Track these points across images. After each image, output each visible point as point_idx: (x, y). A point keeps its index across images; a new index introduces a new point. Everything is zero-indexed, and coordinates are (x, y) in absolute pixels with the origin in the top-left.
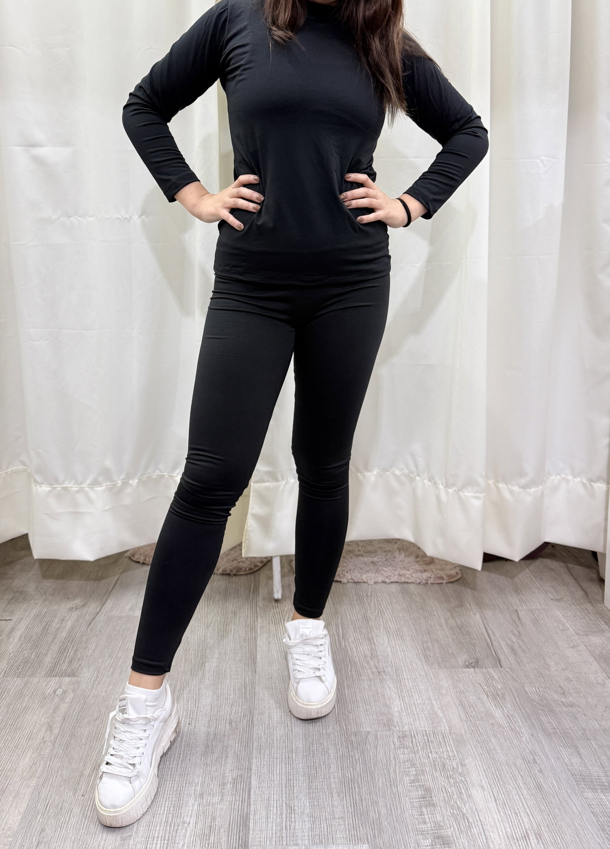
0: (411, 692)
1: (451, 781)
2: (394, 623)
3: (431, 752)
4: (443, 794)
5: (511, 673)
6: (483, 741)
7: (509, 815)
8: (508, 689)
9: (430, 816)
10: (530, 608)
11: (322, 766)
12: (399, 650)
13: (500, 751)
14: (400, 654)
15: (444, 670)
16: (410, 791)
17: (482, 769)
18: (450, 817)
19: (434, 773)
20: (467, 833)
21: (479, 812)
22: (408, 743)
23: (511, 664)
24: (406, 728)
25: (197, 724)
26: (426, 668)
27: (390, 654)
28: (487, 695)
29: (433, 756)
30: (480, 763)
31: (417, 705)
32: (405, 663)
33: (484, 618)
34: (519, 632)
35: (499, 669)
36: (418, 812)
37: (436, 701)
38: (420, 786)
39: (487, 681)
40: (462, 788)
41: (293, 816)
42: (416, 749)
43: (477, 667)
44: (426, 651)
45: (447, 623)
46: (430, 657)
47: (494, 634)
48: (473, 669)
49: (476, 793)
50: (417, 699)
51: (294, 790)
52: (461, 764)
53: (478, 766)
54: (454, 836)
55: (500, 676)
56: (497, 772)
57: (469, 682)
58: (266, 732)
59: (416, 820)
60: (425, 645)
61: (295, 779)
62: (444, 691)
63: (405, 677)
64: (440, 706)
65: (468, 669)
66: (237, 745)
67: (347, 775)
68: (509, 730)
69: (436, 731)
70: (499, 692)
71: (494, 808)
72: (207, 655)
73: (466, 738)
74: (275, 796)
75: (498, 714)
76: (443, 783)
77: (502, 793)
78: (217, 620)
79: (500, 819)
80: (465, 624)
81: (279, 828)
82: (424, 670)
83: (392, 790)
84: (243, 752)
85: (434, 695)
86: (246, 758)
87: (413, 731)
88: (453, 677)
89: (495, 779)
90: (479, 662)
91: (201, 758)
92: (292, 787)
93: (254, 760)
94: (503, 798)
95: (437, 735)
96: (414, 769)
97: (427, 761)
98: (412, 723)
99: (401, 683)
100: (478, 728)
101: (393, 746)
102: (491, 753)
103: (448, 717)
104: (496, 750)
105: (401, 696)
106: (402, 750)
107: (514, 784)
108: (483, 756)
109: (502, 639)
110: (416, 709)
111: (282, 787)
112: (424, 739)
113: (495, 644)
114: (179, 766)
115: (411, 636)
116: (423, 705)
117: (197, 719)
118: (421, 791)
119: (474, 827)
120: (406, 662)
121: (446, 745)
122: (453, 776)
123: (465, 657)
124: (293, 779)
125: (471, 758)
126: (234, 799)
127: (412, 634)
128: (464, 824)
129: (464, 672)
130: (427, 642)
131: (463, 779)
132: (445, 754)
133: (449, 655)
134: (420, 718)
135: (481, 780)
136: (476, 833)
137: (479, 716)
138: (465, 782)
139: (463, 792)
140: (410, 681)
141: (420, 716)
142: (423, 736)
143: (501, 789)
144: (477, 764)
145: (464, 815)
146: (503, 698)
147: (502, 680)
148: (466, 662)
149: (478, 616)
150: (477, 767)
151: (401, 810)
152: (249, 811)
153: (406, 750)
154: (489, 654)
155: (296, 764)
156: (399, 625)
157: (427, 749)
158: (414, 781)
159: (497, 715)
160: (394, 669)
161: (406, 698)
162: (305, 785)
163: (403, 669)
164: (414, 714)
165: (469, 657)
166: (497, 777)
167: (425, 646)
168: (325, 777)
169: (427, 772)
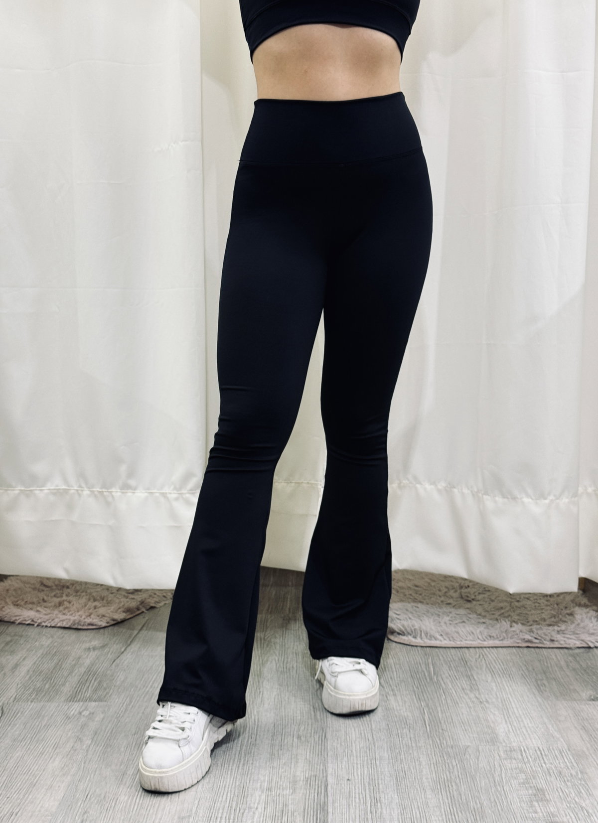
0: (521, 717)
1: (569, 784)
3: (545, 763)
4: (560, 793)
9: (542, 808)
11: (412, 770)
14: (506, 687)
15: (563, 701)
16: (518, 790)
18: (566, 809)
19: (548, 778)
22: (517, 755)
24: (514, 744)
27: (494, 688)
29: (548, 766)
32: (513, 696)
36: (527, 804)
37: (553, 726)
38: (531, 787)
40: (582, 789)
41: (379, 804)
42: (526, 760)
44: (541, 687)
45: (568, 666)
46: (546, 691)
51: (379, 786)
52: (582, 772)
59: (525, 811)
60: (539, 682)
61: (380, 779)
62: (563, 718)
64: (557, 730)
65: (594, 702)
67: (442, 777)
69: (551, 748)
73: (587, 753)
74: (357, 791)
76: (558, 785)
80: (593, 666)
81: (363, 813)
82: (538, 701)
83: (497, 789)
85: (549, 721)
86: (320, 763)
87: (523, 747)
88: (575, 708)
92: (377, 785)
93: (330, 765)
95: (552, 750)
96: (523, 775)
97: (539, 769)
98: (522, 741)
101: (498, 757)
103: (566, 737)
105: (508, 721)
106: (509, 761)
110: (527, 731)
111: (365, 785)
112: (537, 753)
115: (522, 675)
118: (532, 791)
121: (564, 758)
122: (571, 780)
123: (591, 692)
124: (378, 779)
125: (594, 768)
126: (308, 792)
128: (583, 814)
129: (589, 704)
130: (542, 680)
131: (583, 783)
132: (562, 764)
133: (570, 690)
138: (586, 785)
139: (583, 791)
141: (532, 736)
142: (536, 751)
145: (582, 808)
148: (591, 696)
151: (508, 803)
152: (326, 799)
153: (514, 761)
155: (381, 769)
156: (506, 666)
157: (540, 760)
158: (523, 783)
160: (500, 700)
161: (515, 722)
162: (392, 783)
163: (512, 701)
164: (525, 734)
168: (416, 778)
169: (540, 777)
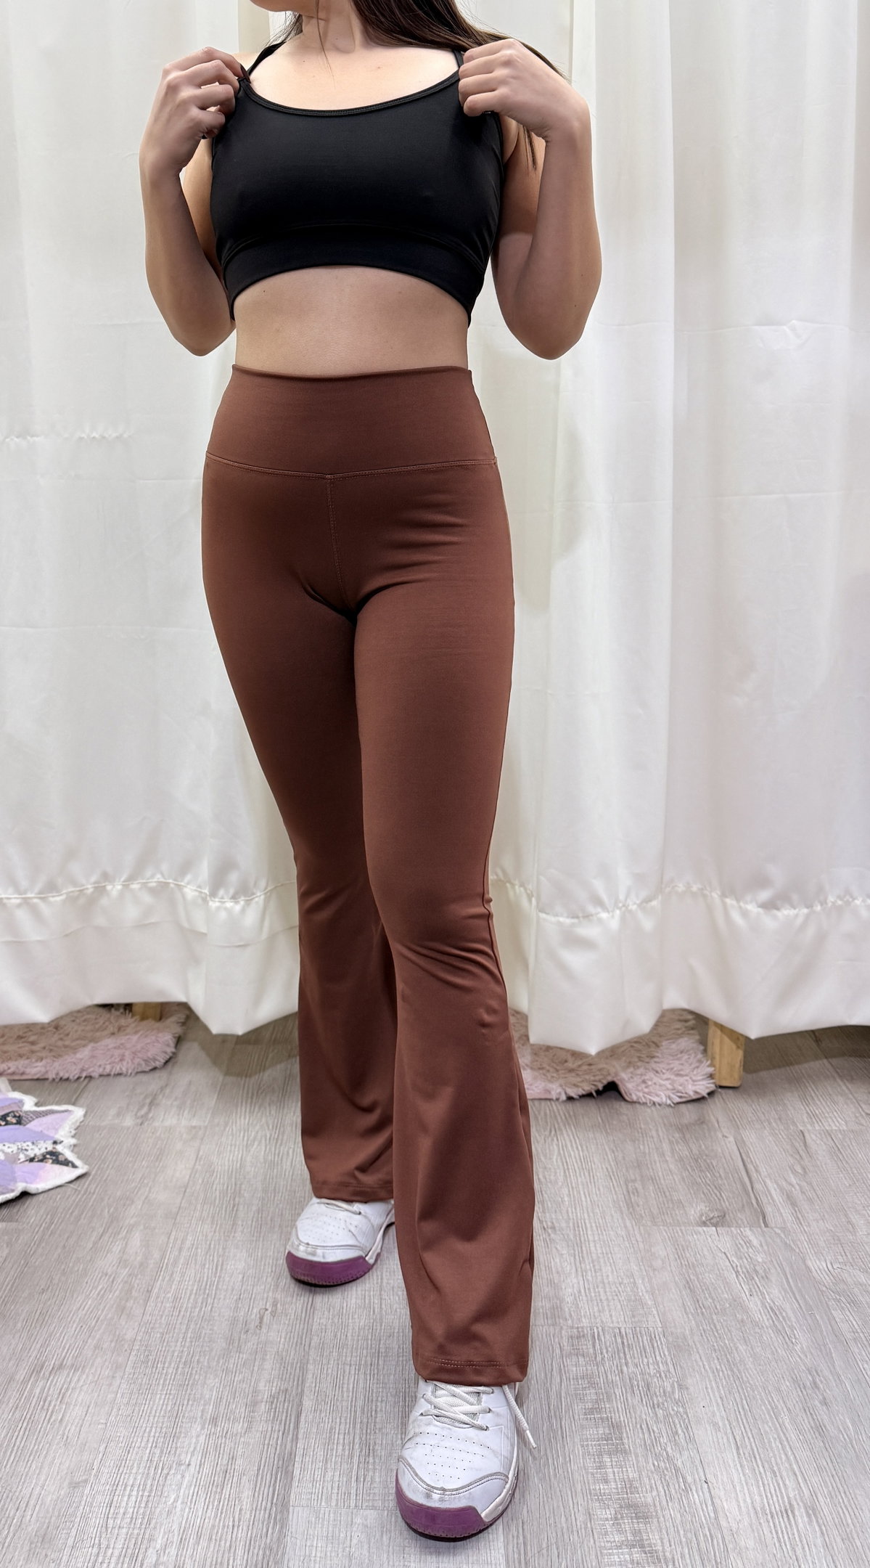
0: (599, 1262)
1: (660, 1412)
2: (577, 1148)
3: (627, 1364)
4: (644, 1434)
5: (783, 1236)
6: (722, 1348)
7: (760, 1473)
8: (775, 1262)
9: (616, 1470)
10: (827, 1128)
12: (582, 1193)
13: (752, 1366)
14: (583, 1199)
15: (661, 1227)
16: (582, 1427)
17: (716, 1393)
18: (652, 1472)
19: (629, 1398)
20: (680, 1500)
21: (706, 1467)
22: (587, 1346)
23: (784, 1221)
24: (585, 1322)
25: (215, 1305)
26: (628, 1224)
27: (566, 1199)
28: (737, 1272)
29: (630, 1371)
30: (714, 1385)
31: (607, 1285)
32: (591, 1215)
33: (740, 1144)
34: (804, 1169)
35: (762, 1230)
36: (595, 1462)
37: (643, 1279)
38: (602, 1418)
39: (739, 1249)
40: (678, 1426)
42: (599, 1358)
43: (723, 1226)
44: (632, 1196)
45: (673, 1151)
46: (638, 1206)
47: (757, 1171)
48: (714, 1228)
49: (704, 1435)
50: (608, 1276)
52: (680, 1386)
53: (710, 1390)
54: (658, 1504)
55: (762, 1239)
56: (745, 1402)
57: (705, 1249)
58: (336, 1321)
59: (590, 1476)
60: (630, 1185)
62: (658, 1263)
63: (591, 1238)
64: (648, 1288)
65: (705, 1229)
66: (283, 1340)
68: (771, 1331)
69: (638, 1329)
70: (757, 1268)
71: (734, 1461)
72: (242, 1192)
73: (691, 1342)
75: (754, 1305)
76: (644, 1417)
77: (750, 1436)
78: (266, 1136)
79: (743, 1478)
80: (707, 1152)
83: (555, 1425)
84: (292, 1354)
85: (640, 1269)
86: (297, 1364)
87: (597, 1328)
88: (677, 1241)
89: (739, 1412)
90: (727, 1216)
91: (219, 1359)
93: (311, 1367)
94: (751, 1446)
95: (639, 1335)
96: (592, 1391)
97: (618, 1378)
98: (597, 1314)
99: (582, 1248)
100: (716, 1328)
101: (558, 1351)
102: (735, 1370)
103: (661, 1306)
104: (745, 1365)
105: (579, 1270)
106: (574, 1358)
107: (773, 1423)
108: (721, 1373)
109: (771, 1179)
110: (605, 1292)
112: (616, 1342)
113: (758, 1186)
114: (179, 1372)
115: (607, 1169)
116: (618, 1285)
117: (217, 1296)
118: (604, 1427)
119: (695, 1493)
120: (593, 1213)
121: (654, 1352)
122: (663, 1404)
123: (702, 1207)
125: (697, 1376)
126: (269, 1429)
127: (609, 1167)
128: (677, 1486)
129: (698, 1233)
130: (634, 1181)
131: (681, 1410)
132: (651, 1367)
133: (673, 1203)
134: (612, 1307)
135: (714, 1412)
136: (697, 1501)
137: (718, 1307)
138: (685, 1416)
139: (680, 1432)
140: (597, 1245)
141: (611, 1303)
142: (615, 1336)
143: (748, 1430)
144: (709, 1386)
145: (677, 1470)
146: (766, 1277)
147: (766, 1248)
148: (702, 1215)
149: (731, 1139)
150: (708, 1392)
151: (565, 1458)
152: (294, 1447)
153: (581, 1359)
154: (745, 1203)
156: (586, 1152)
157: (620, 1358)
158: (591, 1411)
159: (751, 1305)
160: (571, 1225)
161: (589, 1273)
163: (588, 1225)
164: (601, 1300)
165: (708, 1209)
166: (743, 1409)
167: (630, 1187)
169: (618, 1397)
